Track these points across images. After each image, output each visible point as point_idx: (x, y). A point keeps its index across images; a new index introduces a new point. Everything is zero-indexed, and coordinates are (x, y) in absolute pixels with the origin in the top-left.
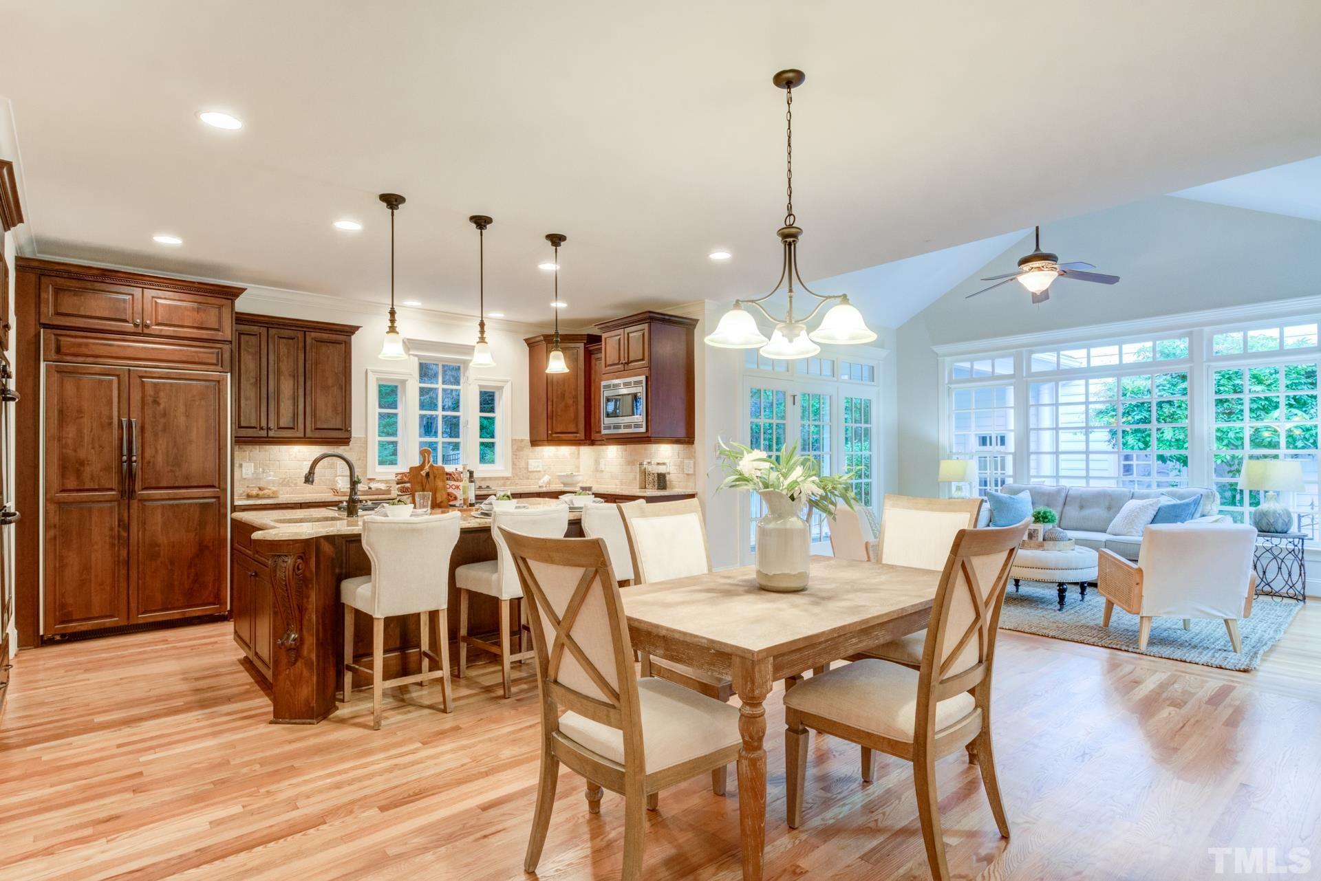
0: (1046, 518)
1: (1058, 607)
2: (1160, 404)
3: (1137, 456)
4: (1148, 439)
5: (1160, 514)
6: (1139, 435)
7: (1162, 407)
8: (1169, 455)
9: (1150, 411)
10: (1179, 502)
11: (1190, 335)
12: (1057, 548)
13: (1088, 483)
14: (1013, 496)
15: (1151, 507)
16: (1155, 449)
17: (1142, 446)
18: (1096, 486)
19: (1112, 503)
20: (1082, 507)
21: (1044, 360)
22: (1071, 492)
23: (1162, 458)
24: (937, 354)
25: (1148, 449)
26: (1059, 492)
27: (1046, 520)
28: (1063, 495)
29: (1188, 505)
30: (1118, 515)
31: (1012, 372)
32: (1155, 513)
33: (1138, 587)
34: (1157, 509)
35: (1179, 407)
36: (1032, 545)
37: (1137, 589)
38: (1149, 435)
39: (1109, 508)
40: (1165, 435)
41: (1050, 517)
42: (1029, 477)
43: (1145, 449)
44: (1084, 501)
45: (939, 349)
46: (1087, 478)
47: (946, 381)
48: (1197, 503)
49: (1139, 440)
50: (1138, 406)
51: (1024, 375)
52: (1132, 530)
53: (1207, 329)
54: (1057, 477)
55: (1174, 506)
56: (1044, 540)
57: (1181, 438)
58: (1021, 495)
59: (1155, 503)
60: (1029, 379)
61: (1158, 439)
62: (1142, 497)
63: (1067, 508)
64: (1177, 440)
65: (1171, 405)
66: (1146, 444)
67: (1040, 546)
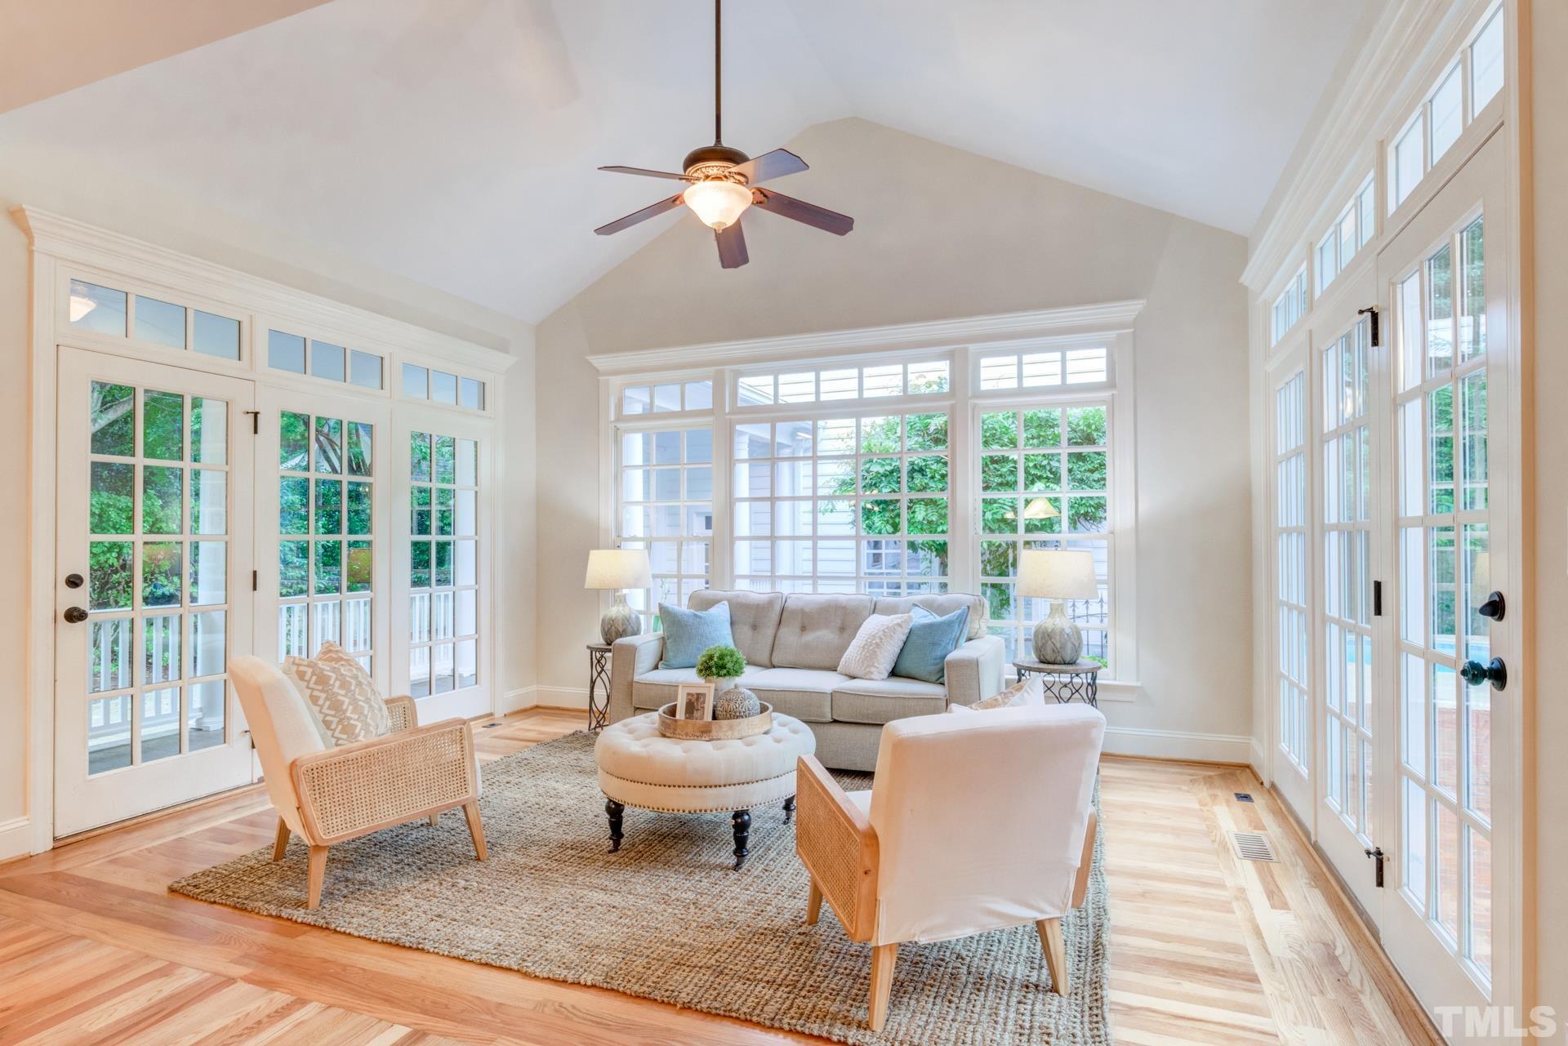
0: (723, 667)
1: (733, 860)
2: (912, 472)
3: (887, 543)
4: (897, 520)
5: (913, 637)
6: (887, 514)
7: (913, 478)
8: (920, 541)
9: (899, 482)
10: (938, 619)
11: (950, 356)
12: (736, 734)
13: (815, 585)
14: (698, 613)
15: (899, 629)
16: (905, 534)
17: (890, 528)
18: (829, 592)
19: (845, 619)
20: (803, 629)
21: (756, 388)
22: (790, 604)
23: (912, 546)
24: (598, 371)
25: (898, 534)
26: (771, 603)
27: (725, 671)
28: (778, 608)
29: (949, 624)
30: (854, 643)
31: (710, 406)
32: (904, 638)
33: (868, 879)
34: (907, 631)
35: (932, 478)
36: (690, 730)
37: (864, 886)
38: (898, 515)
39: (842, 629)
40: (916, 515)
41: (729, 665)
42: (734, 578)
43: (893, 533)
44: (808, 619)
45: (601, 362)
46: (815, 577)
47: (612, 418)
48: (962, 620)
49: (887, 522)
50: (886, 476)
51: (727, 410)
52: (873, 669)
53: (973, 348)
54: (773, 578)
55: (931, 626)
56: (714, 717)
57: (934, 519)
58: (714, 610)
59: (906, 621)
60: (733, 417)
61: (909, 521)
62: (890, 610)
63: (783, 630)
64: (930, 522)
65: (923, 475)
66: (896, 527)
67: (705, 732)
